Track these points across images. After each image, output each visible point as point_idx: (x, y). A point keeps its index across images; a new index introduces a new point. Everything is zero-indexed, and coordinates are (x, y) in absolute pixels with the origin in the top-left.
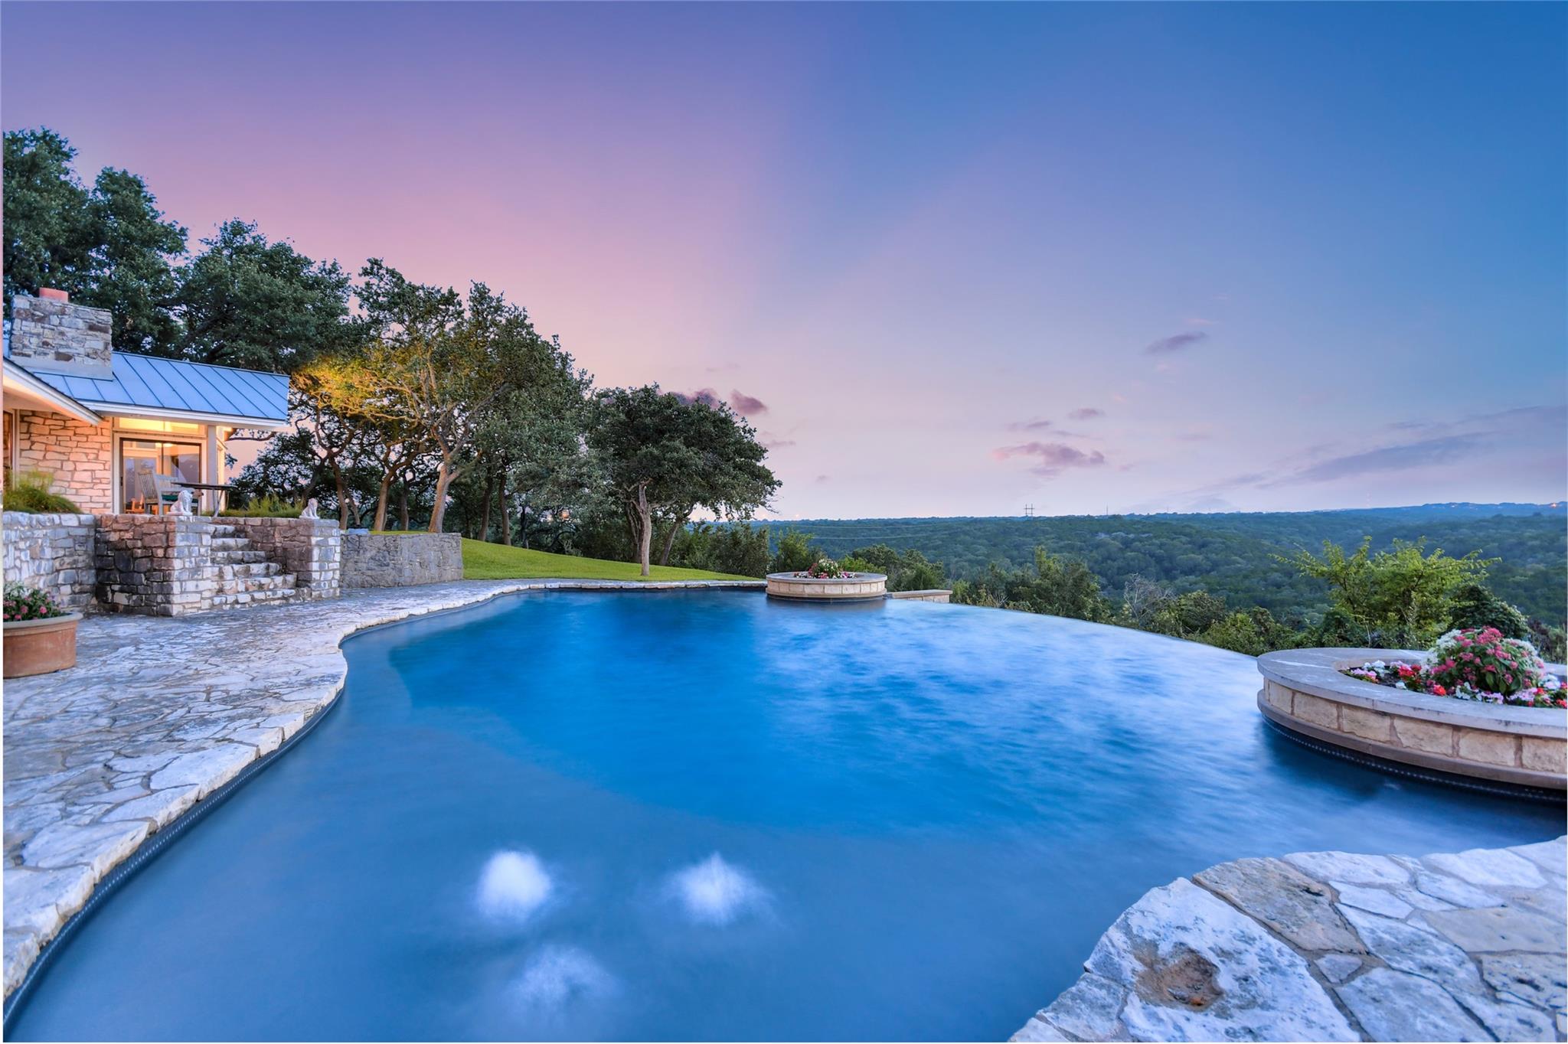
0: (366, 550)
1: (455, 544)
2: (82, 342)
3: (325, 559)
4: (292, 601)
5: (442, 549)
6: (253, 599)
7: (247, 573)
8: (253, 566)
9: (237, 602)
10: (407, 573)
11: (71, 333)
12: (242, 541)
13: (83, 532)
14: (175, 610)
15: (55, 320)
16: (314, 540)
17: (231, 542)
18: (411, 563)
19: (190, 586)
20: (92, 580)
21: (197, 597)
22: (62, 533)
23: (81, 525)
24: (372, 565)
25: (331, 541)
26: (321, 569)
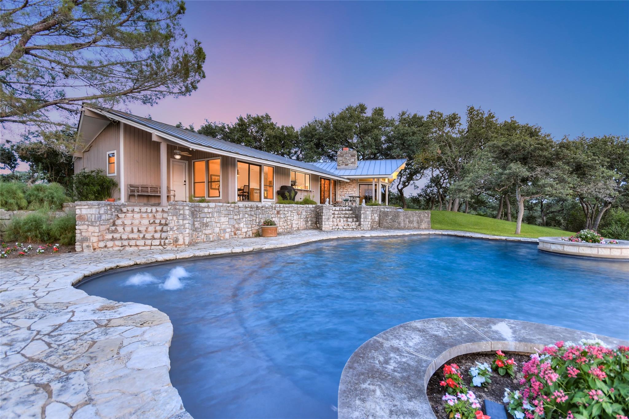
0: (389, 216)
1: (426, 215)
2: (350, 160)
3: (366, 218)
4: (355, 230)
5: (419, 217)
6: (343, 228)
7: (347, 221)
8: (348, 219)
9: (339, 228)
10: (402, 225)
11: (348, 158)
12: (351, 212)
13: (313, 209)
14: (323, 229)
15: (345, 156)
16: (362, 212)
17: (347, 212)
18: (404, 221)
19: (327, 223)
20: (315, 221)
21: (328, 226)
22: (309, 209)
23: (313, 207)
24: (391, 221)
25: (368, 212)
26: (364, 221)
